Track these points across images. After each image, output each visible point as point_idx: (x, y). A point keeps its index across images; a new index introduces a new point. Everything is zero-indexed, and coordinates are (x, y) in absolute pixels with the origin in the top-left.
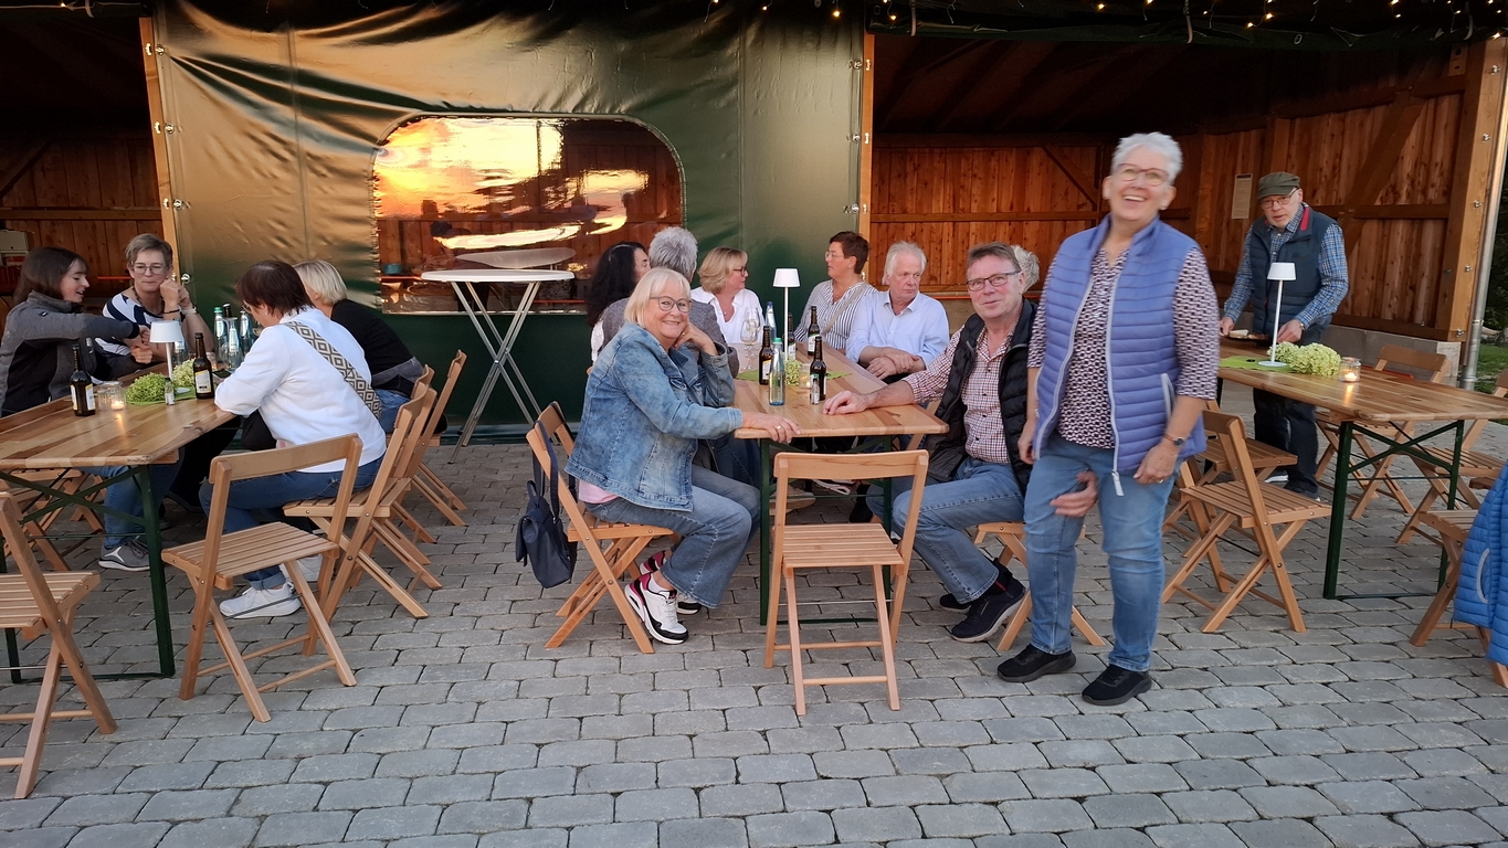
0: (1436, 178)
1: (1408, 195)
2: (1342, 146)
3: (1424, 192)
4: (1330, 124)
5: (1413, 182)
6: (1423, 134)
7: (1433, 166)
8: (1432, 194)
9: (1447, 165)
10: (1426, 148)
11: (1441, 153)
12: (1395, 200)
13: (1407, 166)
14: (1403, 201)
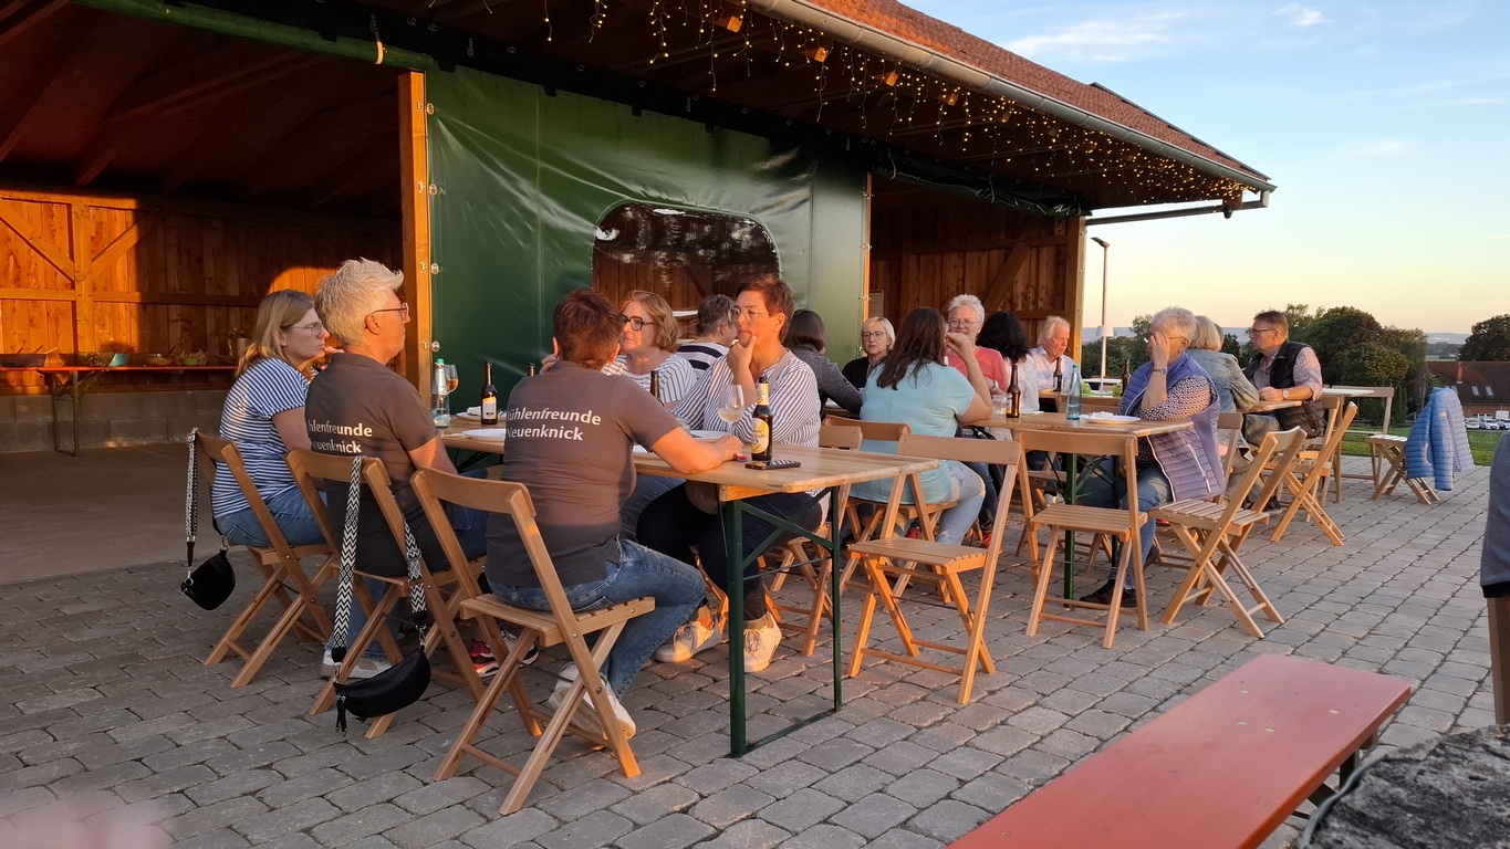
0: (1042, 294)
1: (1023, 305)
2: (964, 273)
3: (1035, 303)
4: (954, 259)
5: (1026, 297)
6: (1030, 268)
7: (1040, 288)
8: (1041, 304)
9: (1050, 287)
10: (1033, 278)
11: (1045, 279)
12: (1012, 309)
13: (1019, 288)
14: (1019, 308)
